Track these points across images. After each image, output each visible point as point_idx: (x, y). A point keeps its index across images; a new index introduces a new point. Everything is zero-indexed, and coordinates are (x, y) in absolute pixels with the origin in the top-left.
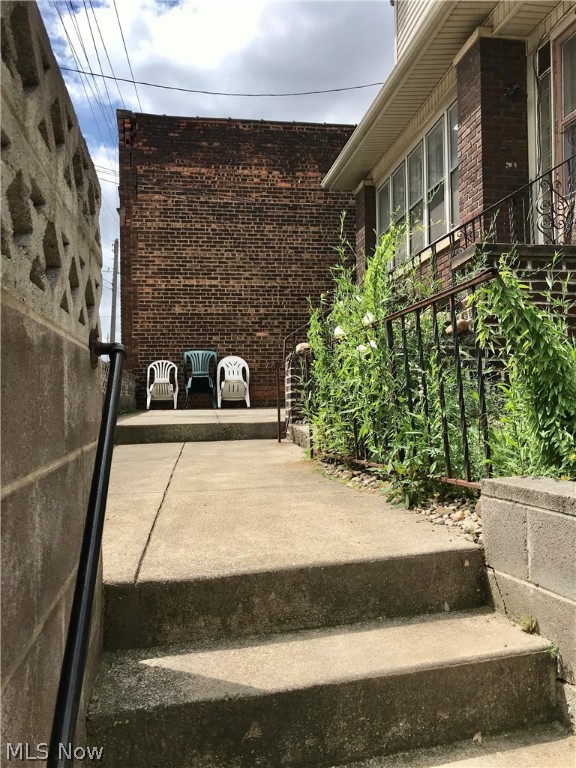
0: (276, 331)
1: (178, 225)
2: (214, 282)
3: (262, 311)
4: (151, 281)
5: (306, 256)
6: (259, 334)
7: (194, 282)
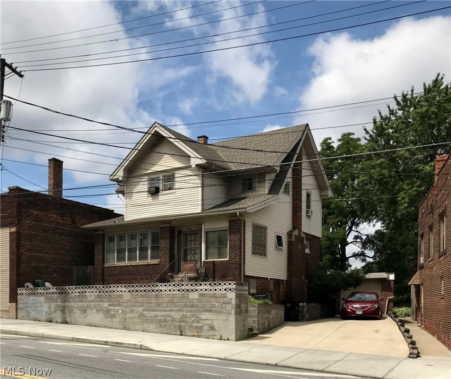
0: (59, 274)
1: (33, 233)
2: (43, 255)
3: (55, 266)
4: (25, 253)
5: (66, 248)
6: (54, 275)
7: (37, 254)
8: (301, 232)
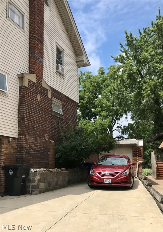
8: (42, 81)
